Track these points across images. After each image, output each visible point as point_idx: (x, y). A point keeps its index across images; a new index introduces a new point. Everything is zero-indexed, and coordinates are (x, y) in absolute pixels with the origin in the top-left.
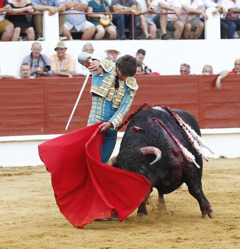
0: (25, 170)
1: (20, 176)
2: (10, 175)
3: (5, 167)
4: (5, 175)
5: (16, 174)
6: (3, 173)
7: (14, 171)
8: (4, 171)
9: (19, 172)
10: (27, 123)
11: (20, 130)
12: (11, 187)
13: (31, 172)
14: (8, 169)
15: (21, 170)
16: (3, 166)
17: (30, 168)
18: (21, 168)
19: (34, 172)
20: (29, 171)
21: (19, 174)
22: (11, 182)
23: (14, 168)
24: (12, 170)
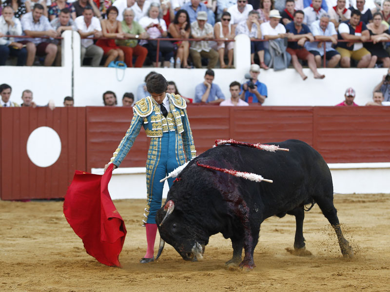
0: (379, 198)
1: (373, 204)
2: (364, 202)
3: (358, 194)
4: (359, 202)
5: (370, 201)
6: (357, 199)
7: (367, 198)
8: (358, 197)
9: (373, 199)
10: (381, 150)
11: (374, 157)
12: (367, 214)
13: (385, 199)
14: (362, 196)
15: (374, 197)
16: (357, 193)
17: (383, 195)
18: (374, 195)
19: (388, 199)
20: (383, 198)
21: (373, 201)
22: (365, 209)
23: (367, 195)
24: (366, 196)
